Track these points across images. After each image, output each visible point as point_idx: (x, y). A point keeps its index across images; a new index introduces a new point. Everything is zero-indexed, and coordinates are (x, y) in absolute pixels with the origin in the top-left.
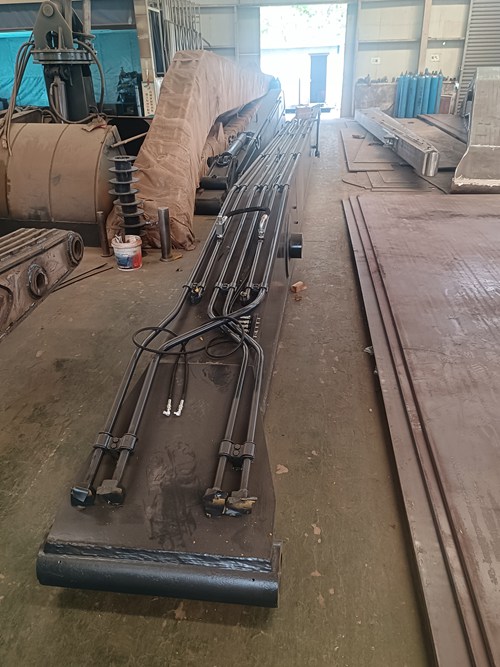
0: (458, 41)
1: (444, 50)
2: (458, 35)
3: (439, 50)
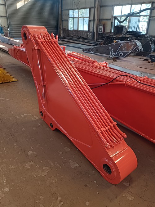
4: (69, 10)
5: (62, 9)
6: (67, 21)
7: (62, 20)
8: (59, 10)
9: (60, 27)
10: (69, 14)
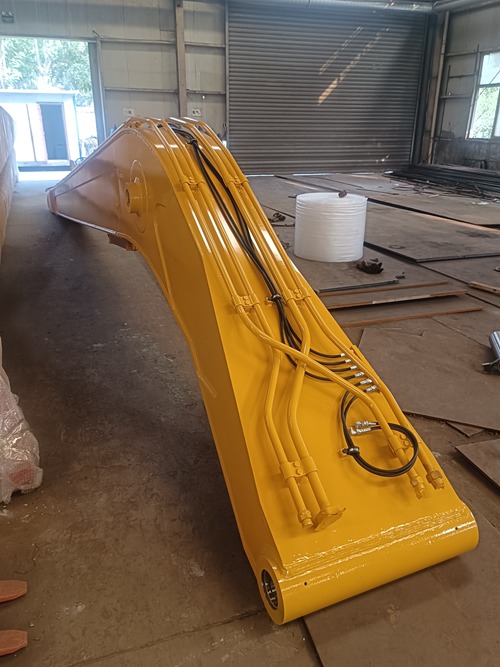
0: (219, 95)
1: (205, 104)
2: (218, 89)
3: (199, 105)
4: (478, 55)
5: (446, 51)
6: (468, 100)
7: (439, 100)
8: (435, 58)
9: (428, 128)
10: (478, 72)
